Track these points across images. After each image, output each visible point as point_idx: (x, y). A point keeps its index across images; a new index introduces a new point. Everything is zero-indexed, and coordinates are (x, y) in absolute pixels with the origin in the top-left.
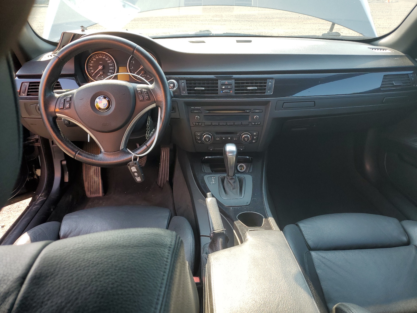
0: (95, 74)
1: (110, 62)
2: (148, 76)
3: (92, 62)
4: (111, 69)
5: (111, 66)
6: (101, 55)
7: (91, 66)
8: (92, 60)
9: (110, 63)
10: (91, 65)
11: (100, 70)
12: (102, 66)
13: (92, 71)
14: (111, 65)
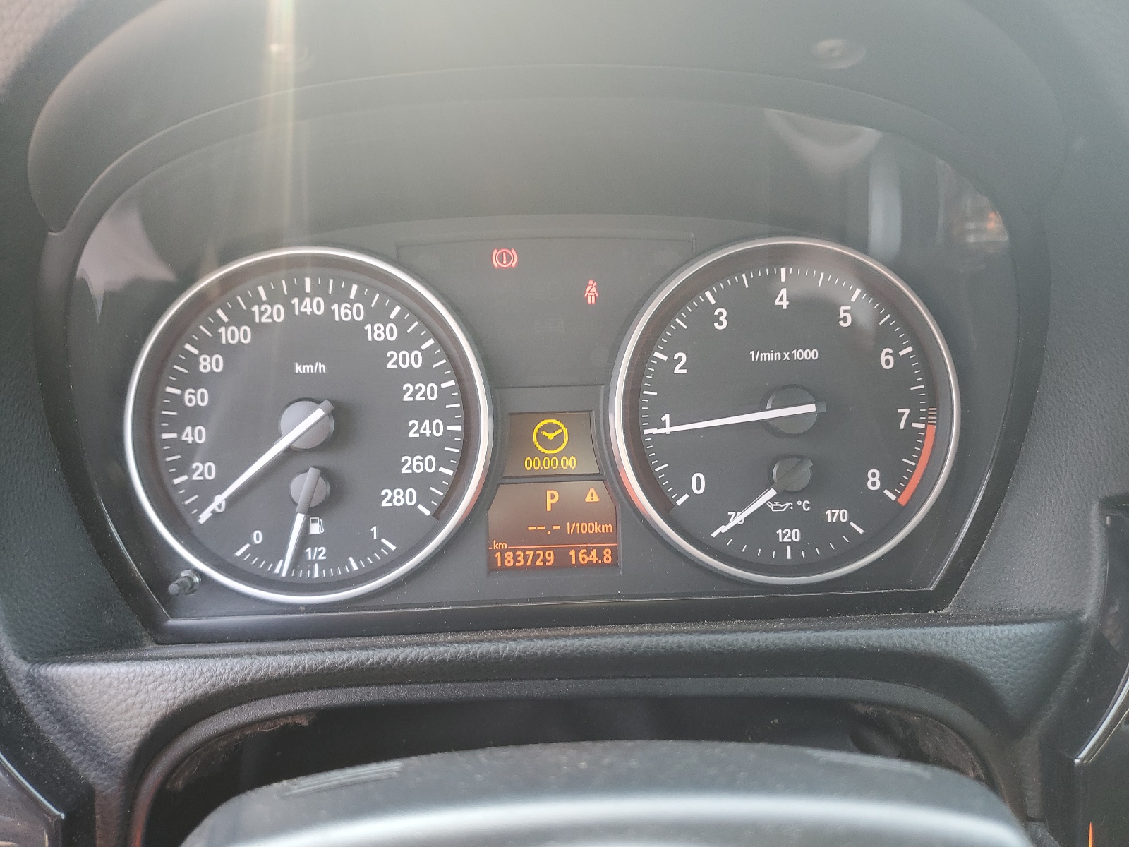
0: (231, 501)
1: (411, 359)
2: (841, 515)
3: (210, 364)
4: (423, 446)
5: (424, 411)
6: (319, 290)
7: (193, 416)
8: (212, 345)
9: (412, 375)
10: (196, 398)
11: (290, 452)
12: (319, 413)
13: (204, 470)
14: (427, 392)
